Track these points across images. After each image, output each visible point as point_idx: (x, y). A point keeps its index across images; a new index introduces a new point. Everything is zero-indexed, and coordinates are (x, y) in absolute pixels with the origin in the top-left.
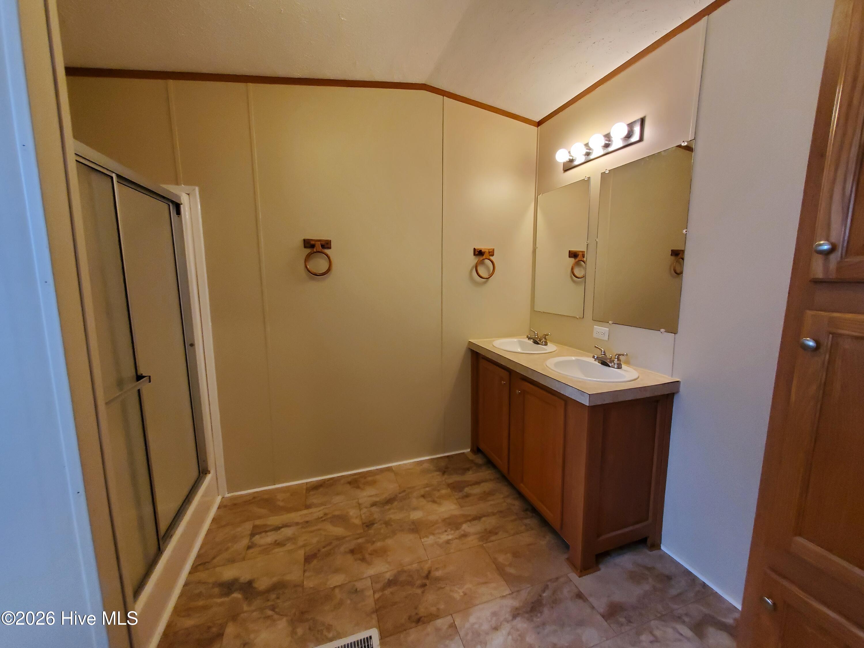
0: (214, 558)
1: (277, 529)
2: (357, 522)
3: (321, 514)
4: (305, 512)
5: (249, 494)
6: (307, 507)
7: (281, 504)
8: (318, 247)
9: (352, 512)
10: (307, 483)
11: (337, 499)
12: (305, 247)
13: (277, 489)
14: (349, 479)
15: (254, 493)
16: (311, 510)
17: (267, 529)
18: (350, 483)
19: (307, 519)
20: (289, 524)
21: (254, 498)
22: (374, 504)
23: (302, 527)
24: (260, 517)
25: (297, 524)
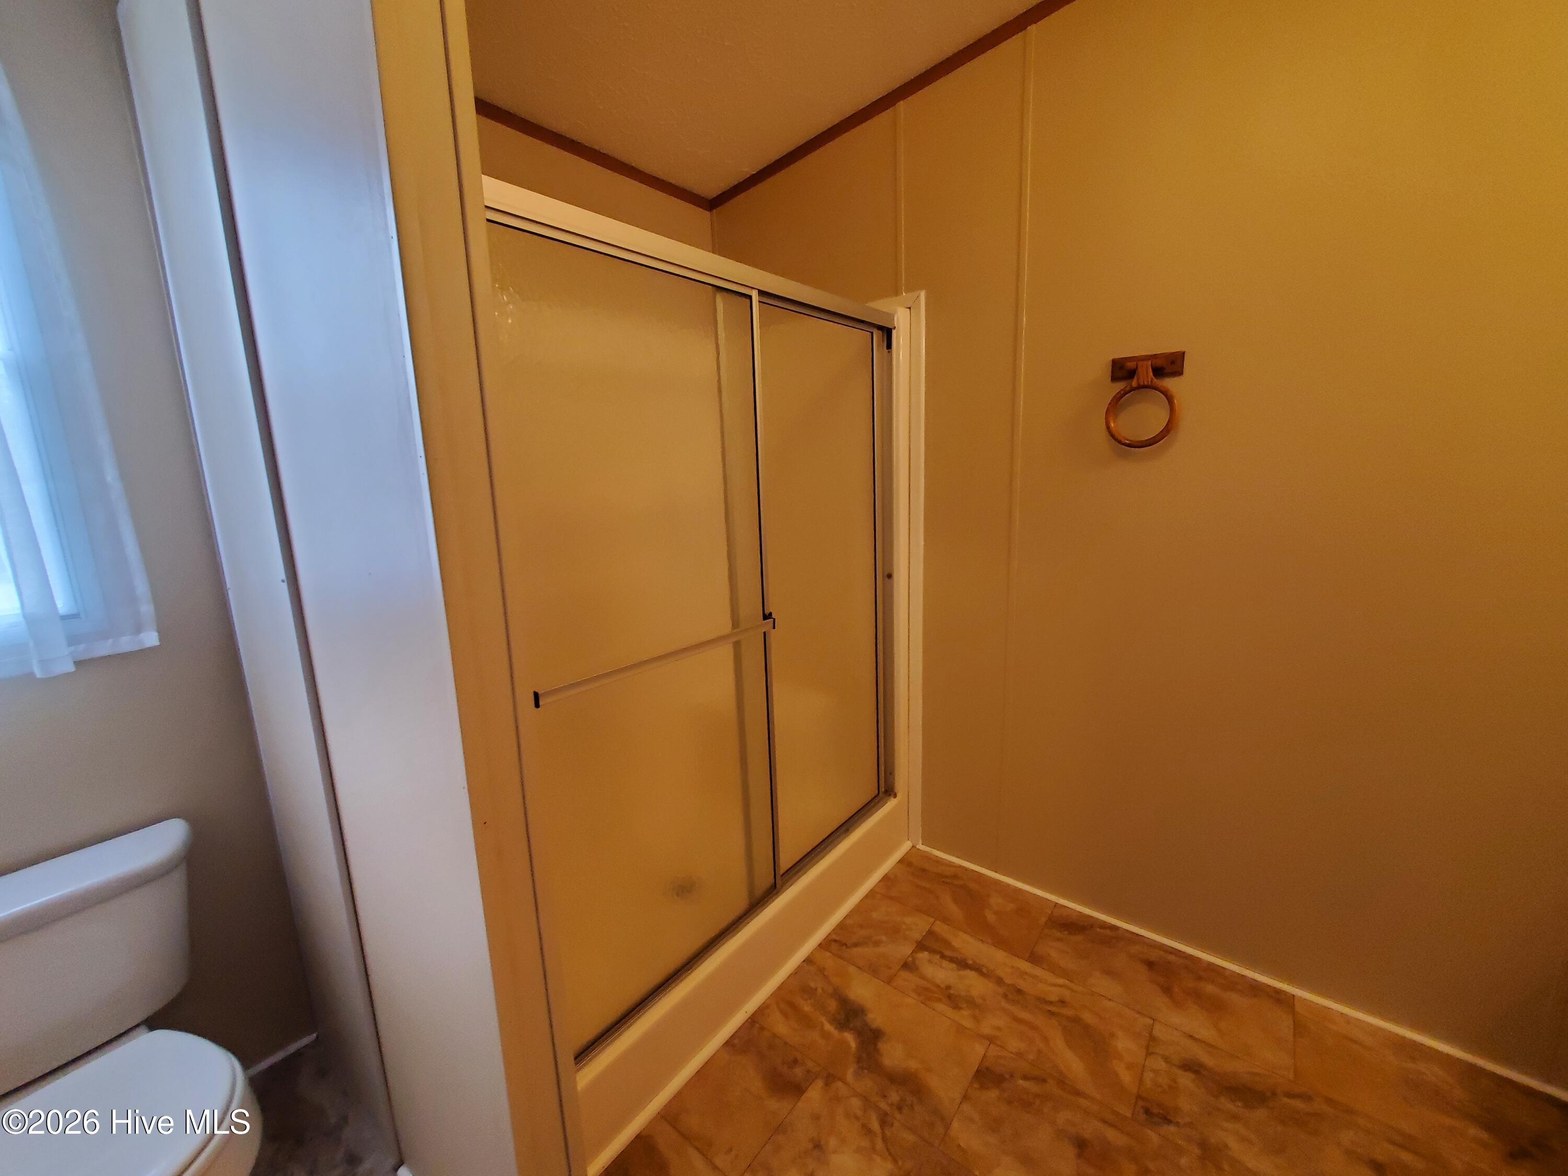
0: (856, 945)
1: (963, 964)
2: (1126, 1077)
3: (1054, 994)
4: (1025, 966)
5: (950, 865)
6: (1035, 959)
7: (991, 917)
8: (1146, 374)
9: (1124, 1044)
10: (1056, 903)
11: (1102, 984)
12: (1114, 379)
13: (997, 882)
14: (1154, 955)
15: (960, 867)
16: (1037, 971)
17: (948, 953)
18: (1150, 964)
19: (1022, 984)
20: (984, 970)
21: (955, 876)
22: (1192, 1067)
23: (1005, 996)
24: (946, 920)
25: (999, 981)
